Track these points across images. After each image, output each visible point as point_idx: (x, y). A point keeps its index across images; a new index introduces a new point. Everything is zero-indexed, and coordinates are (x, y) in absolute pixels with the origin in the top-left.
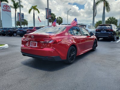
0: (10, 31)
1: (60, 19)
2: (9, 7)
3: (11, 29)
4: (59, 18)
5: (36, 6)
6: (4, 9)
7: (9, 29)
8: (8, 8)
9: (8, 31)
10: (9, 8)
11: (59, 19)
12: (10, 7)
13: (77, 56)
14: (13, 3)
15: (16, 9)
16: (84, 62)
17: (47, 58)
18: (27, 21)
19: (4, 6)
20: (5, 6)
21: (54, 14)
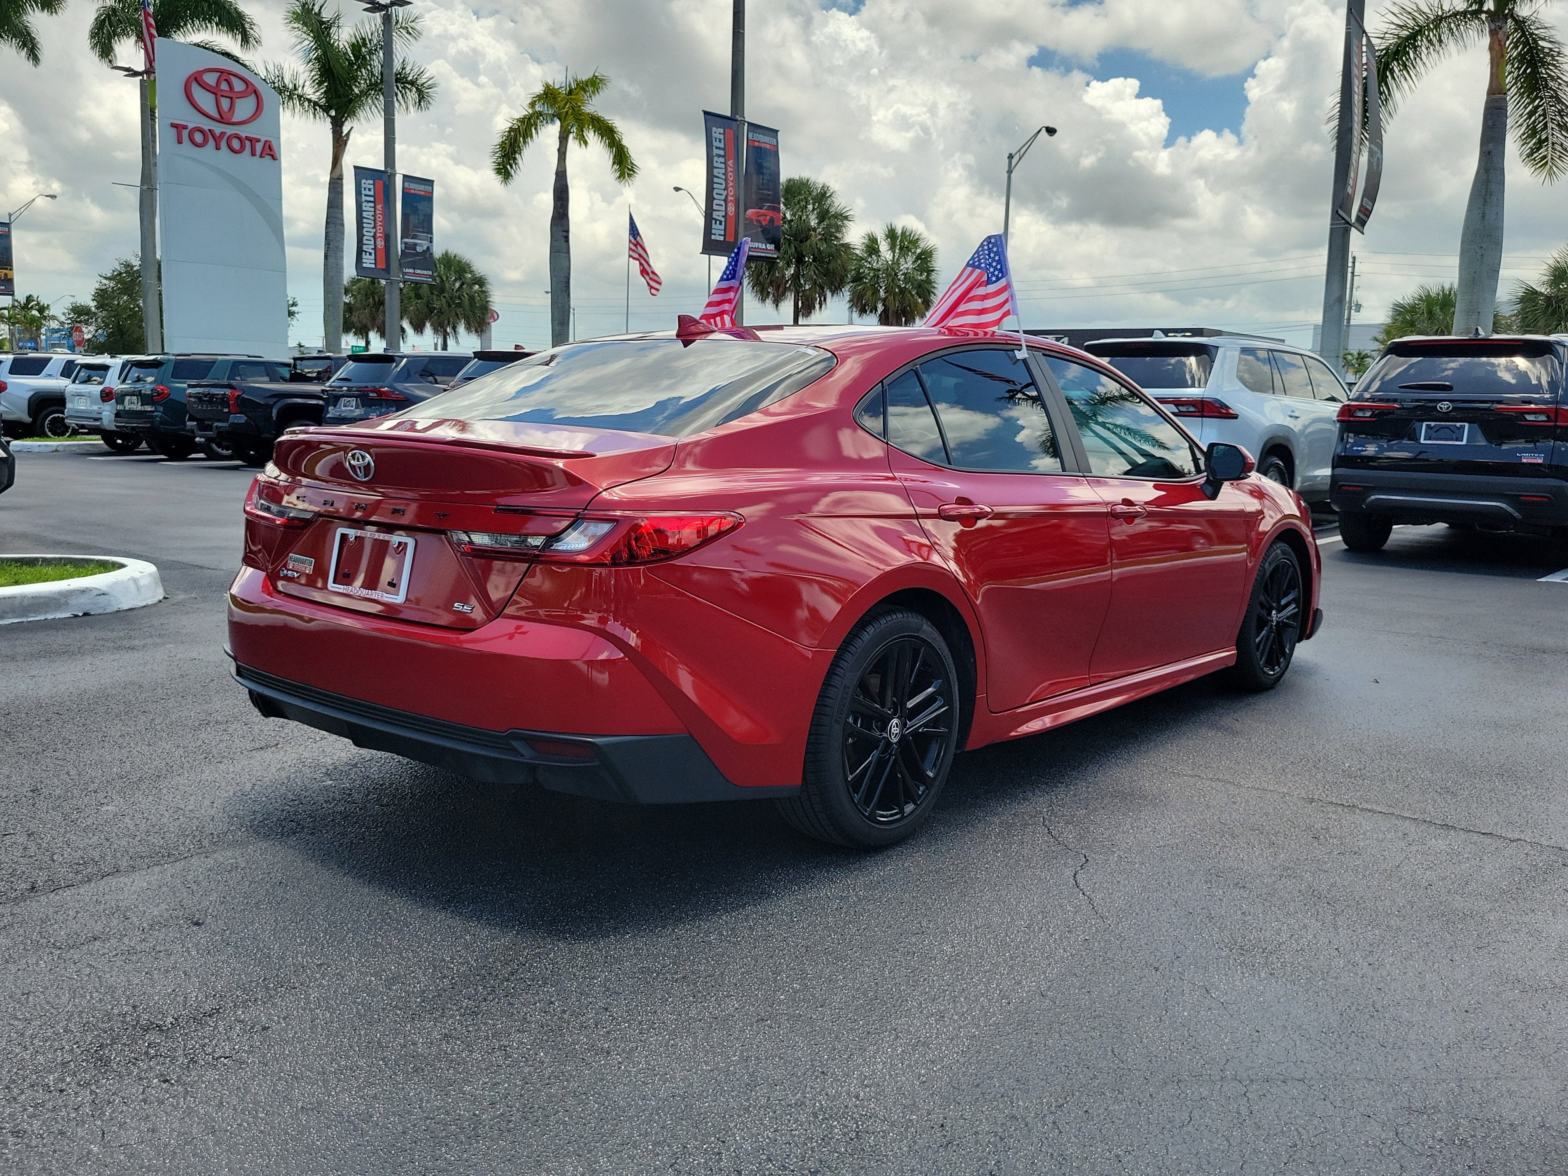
0: (244, 404)
1: (907, 264)
2: (251, 90)
3: (270, 369)
4: (884, 246)
5: (594, 84)
6: (193, 120)
7: (237, 367)
8: (244, 108)
9: (223, 401)
10: (251, 101)
11: (886, 252)
12: (268, 94)
13: (974, 742)
14: (308, 42)
15: (337, 125)
16: (1070, 835)
17: (526, 754)
18: (480, 281)
19: (197, 78)
20: (211, 79)
21: (823, 196)
